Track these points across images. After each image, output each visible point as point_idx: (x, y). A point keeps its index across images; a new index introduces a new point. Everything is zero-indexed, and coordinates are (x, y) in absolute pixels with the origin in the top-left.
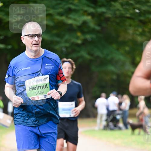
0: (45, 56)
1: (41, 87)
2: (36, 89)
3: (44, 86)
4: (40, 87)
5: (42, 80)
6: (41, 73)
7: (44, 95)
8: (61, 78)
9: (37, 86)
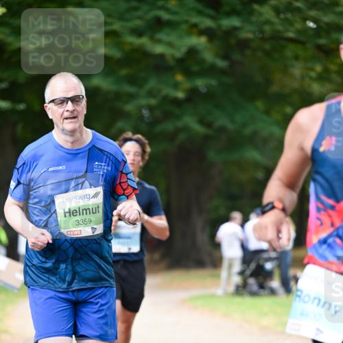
0: (93, 146)
1: (88, 211)
2: (78, 214)
3: (92, 208)
5: (91, 197)
6: (86, 181)
7: (92, 228)
8: (124, 190)
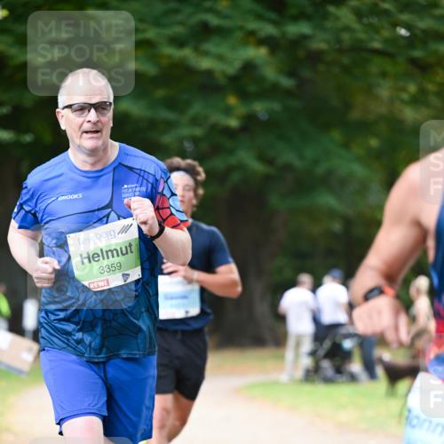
0: (120, 163)
6: (113, 212)
8: (164, 220)
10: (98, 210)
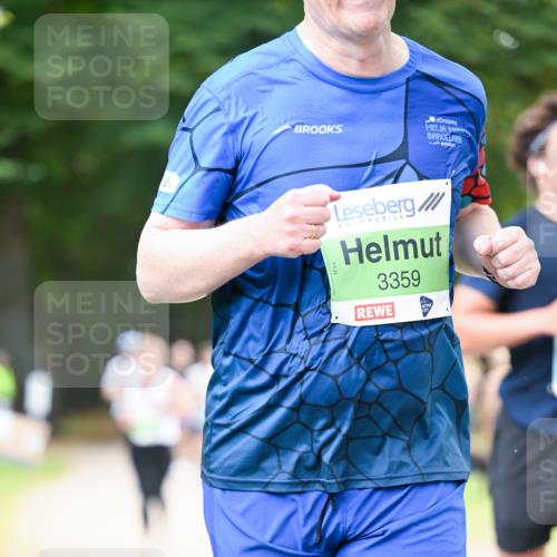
1: (410, 246)
2: (383, 254)
3: (422, 241)
4: (405, 244)
5: (417, 207)
6: (408, 167)
7: (422, 298)
9: (386, 238)
10: (376, 162)
